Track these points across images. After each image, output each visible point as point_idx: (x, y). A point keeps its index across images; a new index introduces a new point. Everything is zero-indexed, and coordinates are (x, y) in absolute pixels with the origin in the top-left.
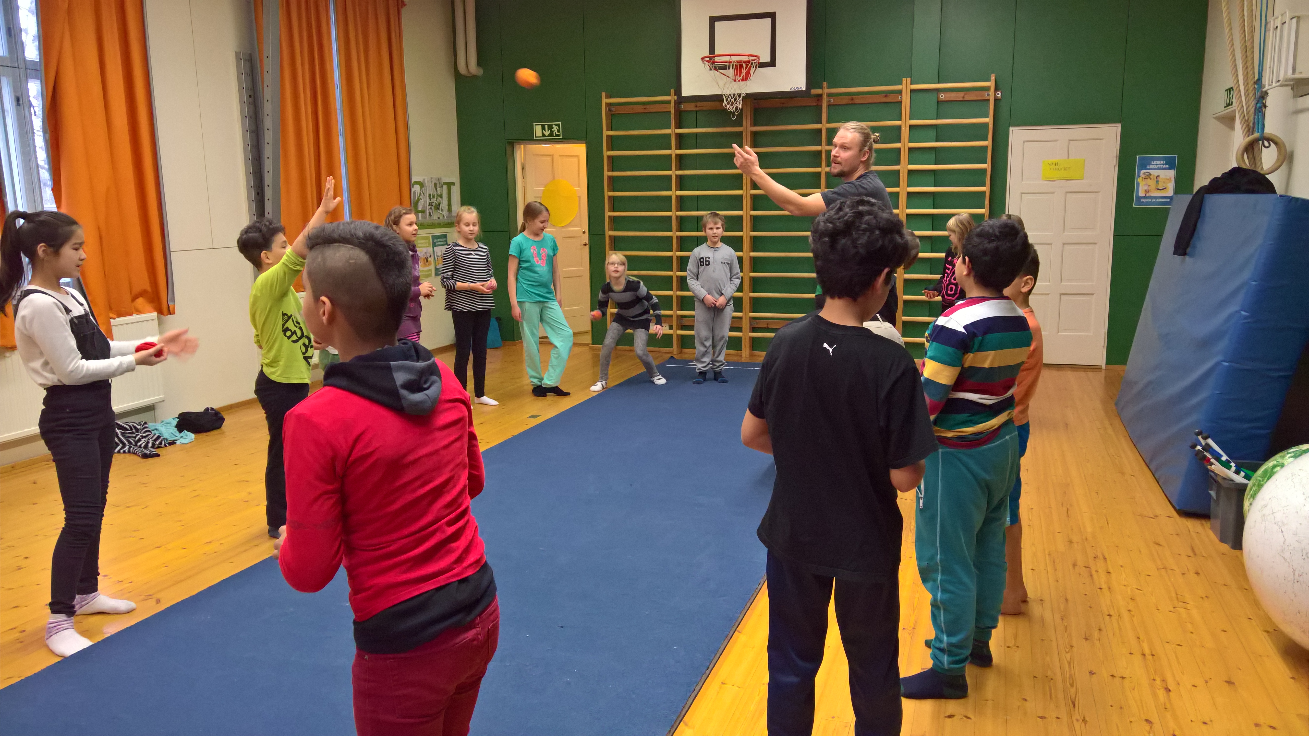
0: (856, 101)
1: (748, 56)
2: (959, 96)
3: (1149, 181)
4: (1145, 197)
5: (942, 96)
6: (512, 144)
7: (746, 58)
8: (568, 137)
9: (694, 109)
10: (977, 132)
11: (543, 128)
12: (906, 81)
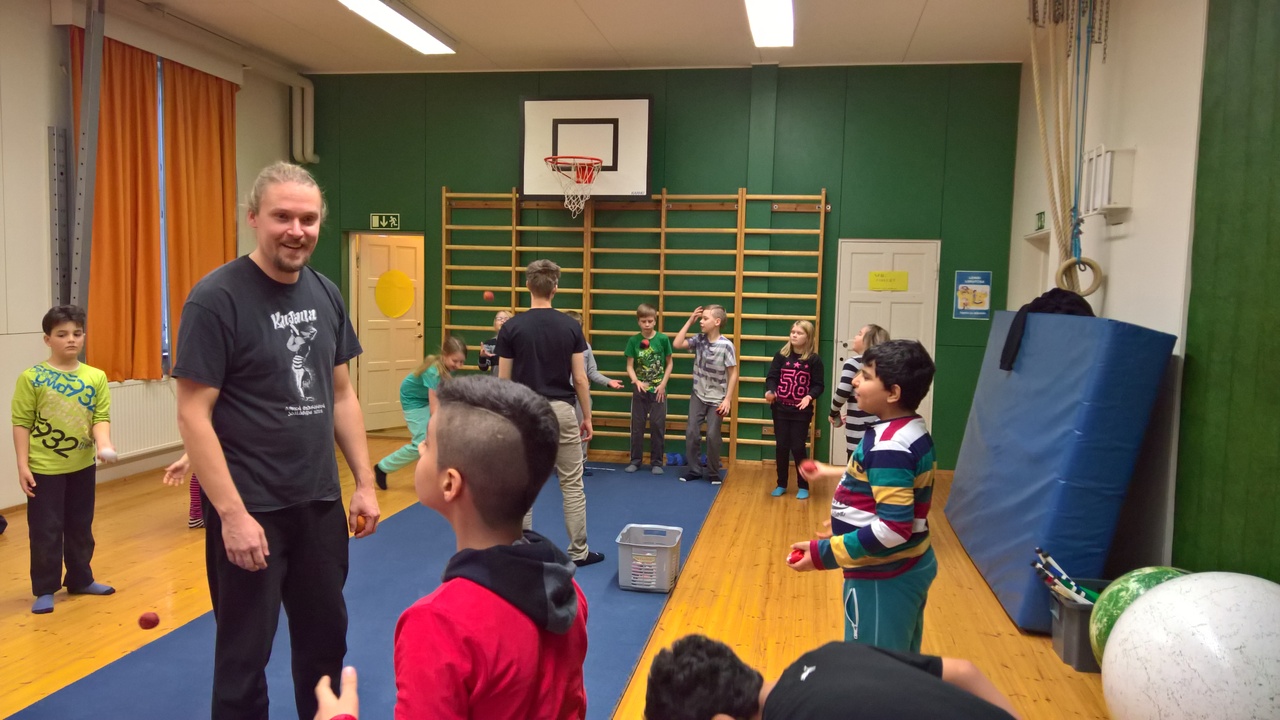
0: (694, 208)
1: (592, 159)
2: (791, 208)
3: (966, 295)
4: (963, 310)
5: (776, 207)
6: (347, 234)
7: (589, 162)
8: (406, 229)
9: (535, 207)
10: (809, 242)
11: (381, 219)
12: (742, 191)
